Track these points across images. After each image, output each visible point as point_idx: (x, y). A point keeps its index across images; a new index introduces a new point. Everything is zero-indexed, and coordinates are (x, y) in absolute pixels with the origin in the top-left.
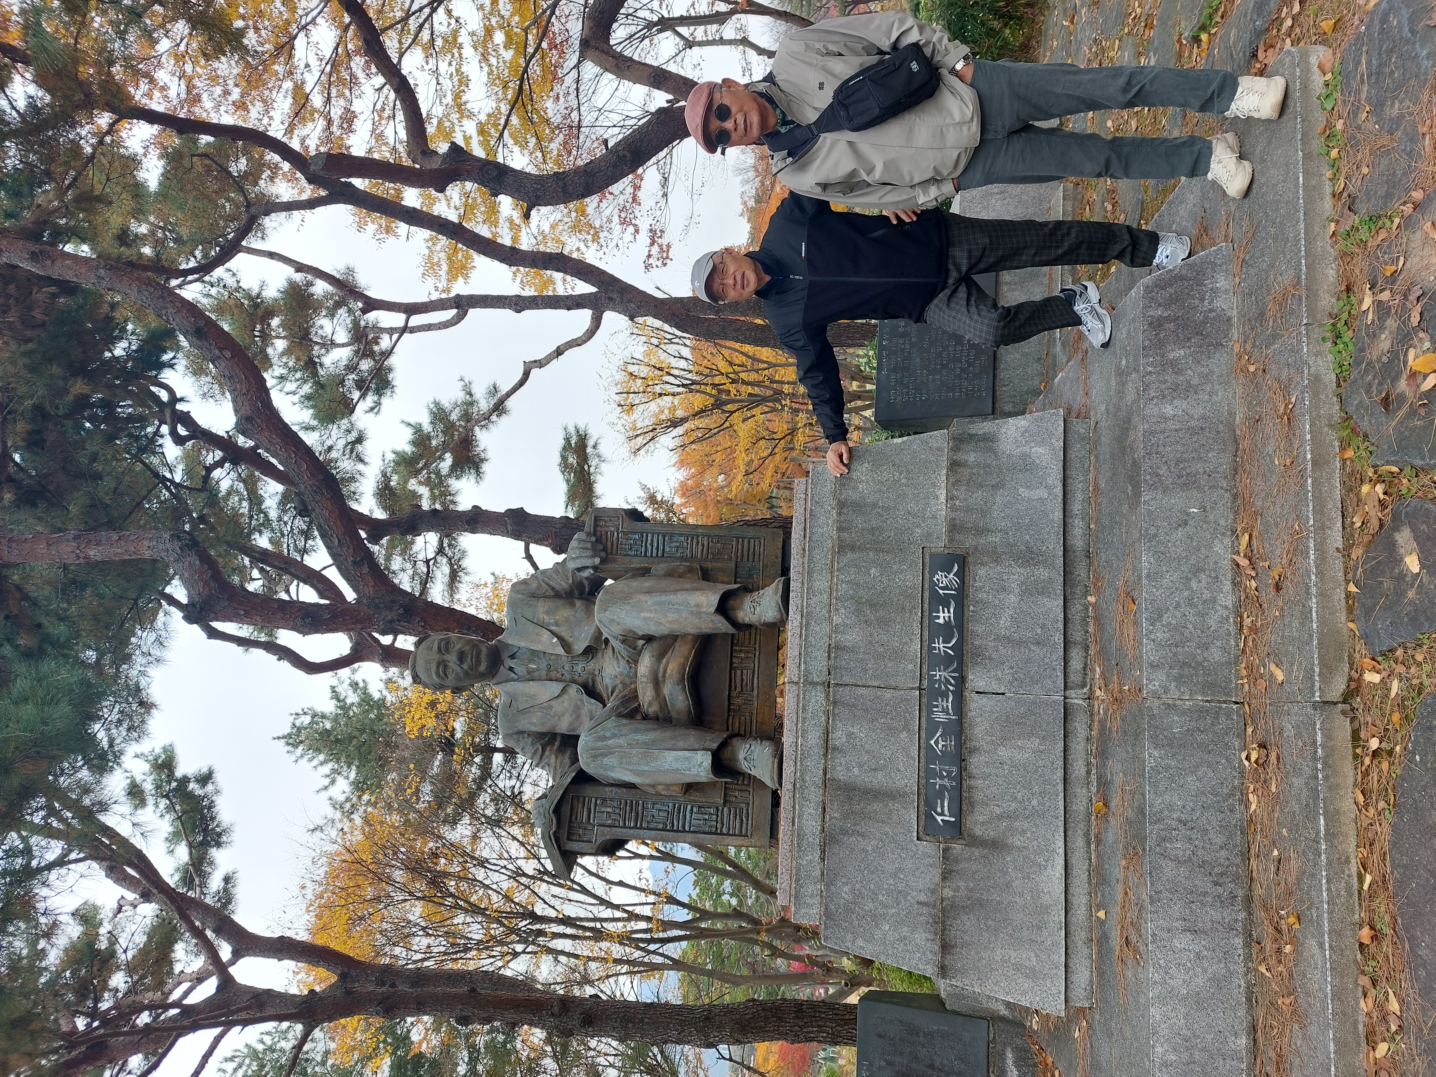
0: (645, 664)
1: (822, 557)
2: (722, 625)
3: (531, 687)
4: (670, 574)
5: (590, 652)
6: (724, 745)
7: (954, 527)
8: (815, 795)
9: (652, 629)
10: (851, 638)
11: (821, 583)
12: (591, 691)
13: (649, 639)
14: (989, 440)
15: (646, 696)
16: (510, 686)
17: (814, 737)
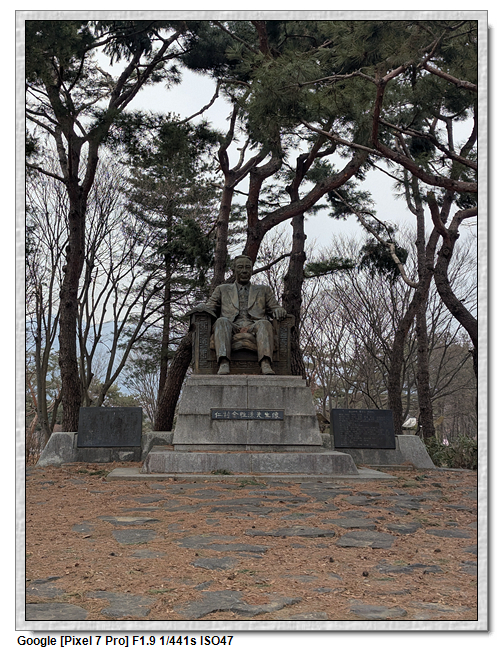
0: (248, 335)
1: (281, 384)
2: (260, 358)
3: (236, 296)
4: (275, 341)
5: (249, 316)
6: (228, 360)
7: (290, 417)
8: (219, 383)
9: (258, 337)
10: (260, 391)
11: (274, 384)
12: (237, 318)
13: (255, 336)
14: (314, 426)
15: (238, 336)
16: (235, 288)
17: (234, 383)
